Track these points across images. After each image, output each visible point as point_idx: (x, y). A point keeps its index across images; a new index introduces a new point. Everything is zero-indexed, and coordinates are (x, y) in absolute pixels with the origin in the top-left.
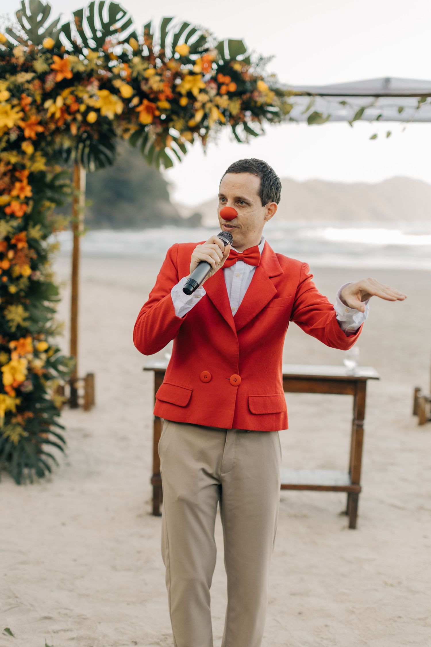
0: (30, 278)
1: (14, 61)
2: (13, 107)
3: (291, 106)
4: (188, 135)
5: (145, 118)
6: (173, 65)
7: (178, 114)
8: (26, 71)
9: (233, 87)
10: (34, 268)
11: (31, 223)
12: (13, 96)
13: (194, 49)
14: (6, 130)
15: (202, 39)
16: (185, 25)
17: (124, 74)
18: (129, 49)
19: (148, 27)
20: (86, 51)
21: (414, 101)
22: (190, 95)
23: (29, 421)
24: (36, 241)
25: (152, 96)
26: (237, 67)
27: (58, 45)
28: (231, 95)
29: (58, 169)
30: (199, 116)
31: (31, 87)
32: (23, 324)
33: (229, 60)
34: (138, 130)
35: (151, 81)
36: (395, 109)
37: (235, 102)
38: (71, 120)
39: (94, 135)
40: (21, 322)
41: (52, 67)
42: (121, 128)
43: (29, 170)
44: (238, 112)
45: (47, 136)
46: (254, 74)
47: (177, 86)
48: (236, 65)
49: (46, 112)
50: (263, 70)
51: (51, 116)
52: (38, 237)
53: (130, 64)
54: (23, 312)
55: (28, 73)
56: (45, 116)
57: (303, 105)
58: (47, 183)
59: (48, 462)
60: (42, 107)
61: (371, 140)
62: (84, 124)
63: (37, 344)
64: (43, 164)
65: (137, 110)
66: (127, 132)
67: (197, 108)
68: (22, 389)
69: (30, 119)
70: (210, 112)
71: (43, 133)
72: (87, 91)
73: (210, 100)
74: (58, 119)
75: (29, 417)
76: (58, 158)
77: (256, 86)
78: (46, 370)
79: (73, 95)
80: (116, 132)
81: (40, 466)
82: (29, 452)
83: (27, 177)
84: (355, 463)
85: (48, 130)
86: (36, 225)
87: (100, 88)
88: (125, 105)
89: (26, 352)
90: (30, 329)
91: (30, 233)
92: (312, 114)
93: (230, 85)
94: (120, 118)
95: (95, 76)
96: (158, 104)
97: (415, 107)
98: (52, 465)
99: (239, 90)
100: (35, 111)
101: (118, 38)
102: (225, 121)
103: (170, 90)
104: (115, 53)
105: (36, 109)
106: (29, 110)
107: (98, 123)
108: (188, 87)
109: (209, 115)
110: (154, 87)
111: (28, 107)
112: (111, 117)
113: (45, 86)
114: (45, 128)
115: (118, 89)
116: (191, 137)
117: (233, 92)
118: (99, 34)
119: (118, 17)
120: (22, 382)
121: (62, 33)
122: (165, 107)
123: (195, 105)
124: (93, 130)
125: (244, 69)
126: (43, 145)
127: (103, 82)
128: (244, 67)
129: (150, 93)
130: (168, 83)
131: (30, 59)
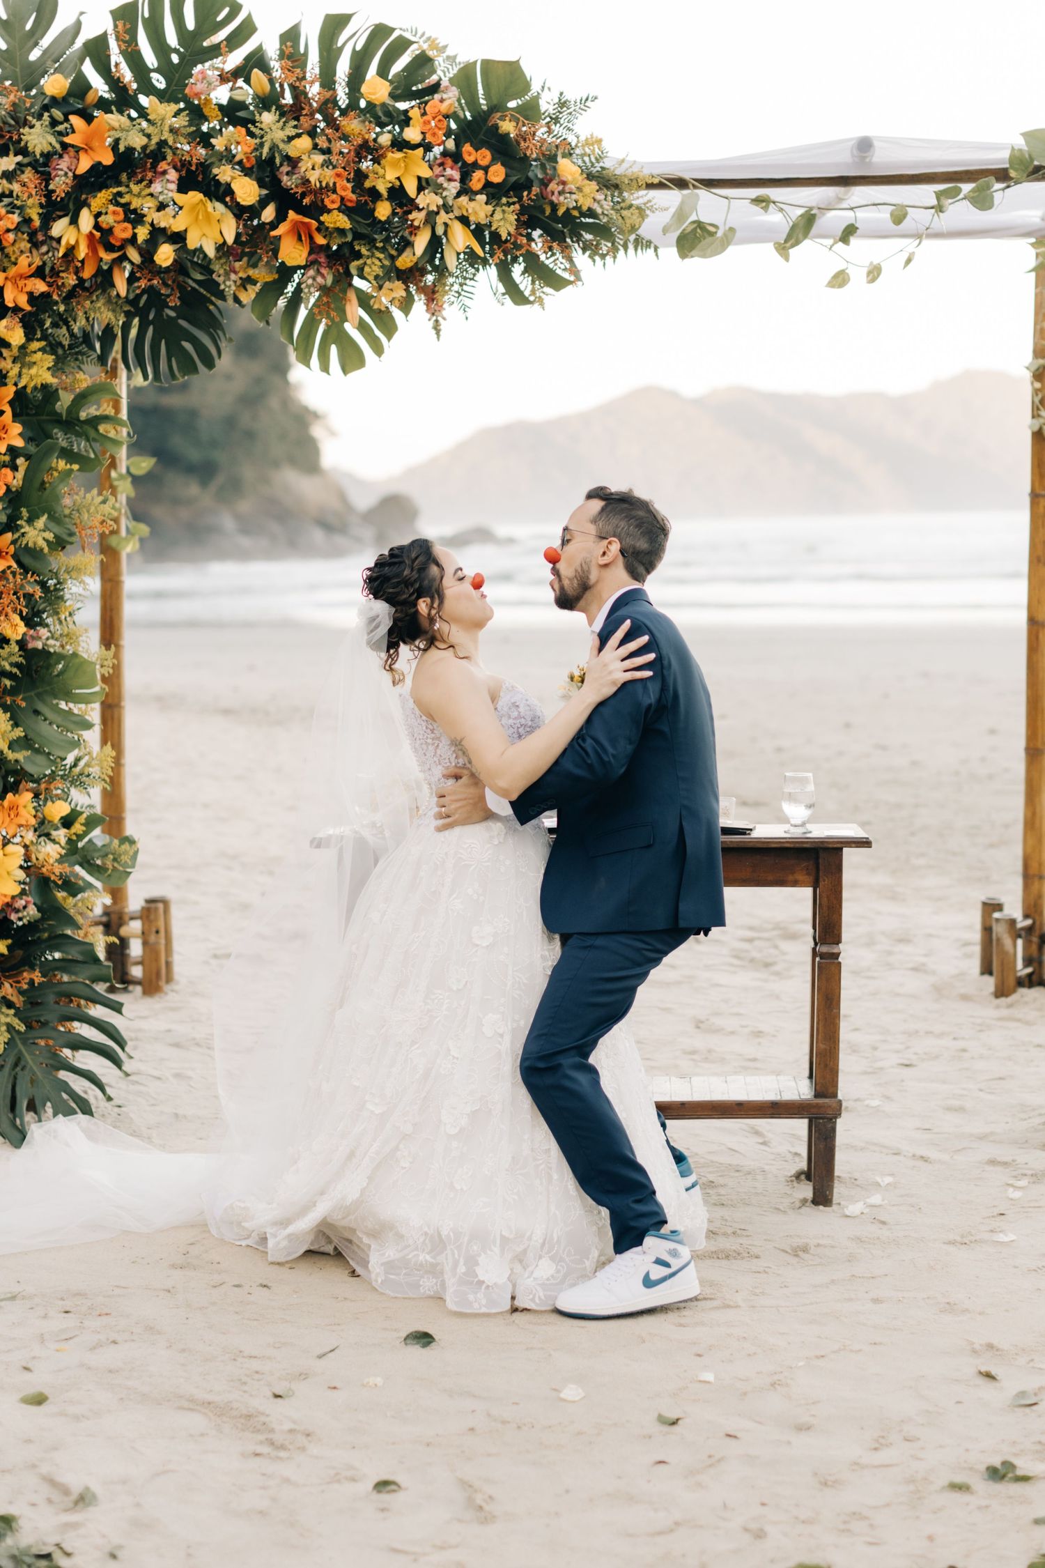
0: (22, 644)
3: (641, 212)
4: (398, 289)
5: (292, 253)
6: (353, 125)
7: (371, 243)
8: (4, 151)
9: (498, 174)
10: (32, 621)
11: (24, 512)
13: (403, 89)
15: (423, 62)
16: (380, 32)
17: (239, 151)
18: (246, 92)
19: (291, 37)
20: (144, 100)
21: (927, 193)
22: (397, 194)
23: (33, 997)
24: (35, 553)
25: (306, 201)
26: (507, 127)
27: (81, 87)
28: (494, 192)
29: (84, 379)
30: (421, 242)
31: (16, 187)
32: (11, 756)
33: (485, 108)
34: (274, 282)
35: (304, 166)
36: (884, 214)
37: (505, 208)
38: (114, 261)
39: (168, 296)
40: (6, 750)
41: (67, 140)
42: (233, 276)
43: (16, 384)
44: (512, 230)
45: (56, 303)
46: (549, 140)
47: (366, 177)
48: (507, 122)
49: (54, 244)
50: (569, 129)
51: (65, 255)
52: (44, 545)
53: (252, 128)
54: (10, 728)
55: (7, 155)
56: (50, 254)
57: (666, 209)
58: (60, 415)
59: (86, 1092)
60: (46, 235)
61: (833, 287)
62: (145, 271)
63: (44, 806)
64: (49, 369)
65: (273, 233)
66: (249, 287)
67: (416, 223)
68: (13, 917)
69: (15, 264)
70: (445, 233)
71: (45, 296)
72: (152, 195)
73: (444, 205)
74: (83, 262)
75: (32, 982)
76: (83, 354)
77: (555, 168)
78: (68, 870)
79: (118, 204)
80: (222, 287)
81: (65, 1101)
82: (35, 1068)
83: (11, 403)
84: (822, 1046)
85: (59, 288)
86: (38, 518)
87: (183, 188)
88: (242, 223)
89: (20, 826)
90: (30, 768)
91: (23, 535)
92: (689, 230)
93: (492, 169)
94: (232, 254)
95: (169, 158)
96: (322, 218)
97: (932, 208)
98: (96, 1098)
99: (514, 179)
100: (29, 245)
101: (221, 66)
102: (482, 254)
103: (349, 185)
104: (214, 101)
105: (29, 241)
106: (13, 244)
107: (179, 267)
108: (391, 175)
109: (444, 241)
110: (312, 180)
111: (11, 236)
112: (211, 252)
113: (51, 187)
114: (49, 285)
115: (228, 185)
116: (404, 294)
117: (498, 184)
118: (175, 58)
119: (219, 18)
120: (13, 897)
121: (88, 61)
122: (338, 225)
123: (411, 217)
124: (165, 284)
125: (524, 129)
126: (48, 324)
127: (189, 171)
128: (524, 126)
129: (304, 195)
130: (344, 168)
131: (12, 122)
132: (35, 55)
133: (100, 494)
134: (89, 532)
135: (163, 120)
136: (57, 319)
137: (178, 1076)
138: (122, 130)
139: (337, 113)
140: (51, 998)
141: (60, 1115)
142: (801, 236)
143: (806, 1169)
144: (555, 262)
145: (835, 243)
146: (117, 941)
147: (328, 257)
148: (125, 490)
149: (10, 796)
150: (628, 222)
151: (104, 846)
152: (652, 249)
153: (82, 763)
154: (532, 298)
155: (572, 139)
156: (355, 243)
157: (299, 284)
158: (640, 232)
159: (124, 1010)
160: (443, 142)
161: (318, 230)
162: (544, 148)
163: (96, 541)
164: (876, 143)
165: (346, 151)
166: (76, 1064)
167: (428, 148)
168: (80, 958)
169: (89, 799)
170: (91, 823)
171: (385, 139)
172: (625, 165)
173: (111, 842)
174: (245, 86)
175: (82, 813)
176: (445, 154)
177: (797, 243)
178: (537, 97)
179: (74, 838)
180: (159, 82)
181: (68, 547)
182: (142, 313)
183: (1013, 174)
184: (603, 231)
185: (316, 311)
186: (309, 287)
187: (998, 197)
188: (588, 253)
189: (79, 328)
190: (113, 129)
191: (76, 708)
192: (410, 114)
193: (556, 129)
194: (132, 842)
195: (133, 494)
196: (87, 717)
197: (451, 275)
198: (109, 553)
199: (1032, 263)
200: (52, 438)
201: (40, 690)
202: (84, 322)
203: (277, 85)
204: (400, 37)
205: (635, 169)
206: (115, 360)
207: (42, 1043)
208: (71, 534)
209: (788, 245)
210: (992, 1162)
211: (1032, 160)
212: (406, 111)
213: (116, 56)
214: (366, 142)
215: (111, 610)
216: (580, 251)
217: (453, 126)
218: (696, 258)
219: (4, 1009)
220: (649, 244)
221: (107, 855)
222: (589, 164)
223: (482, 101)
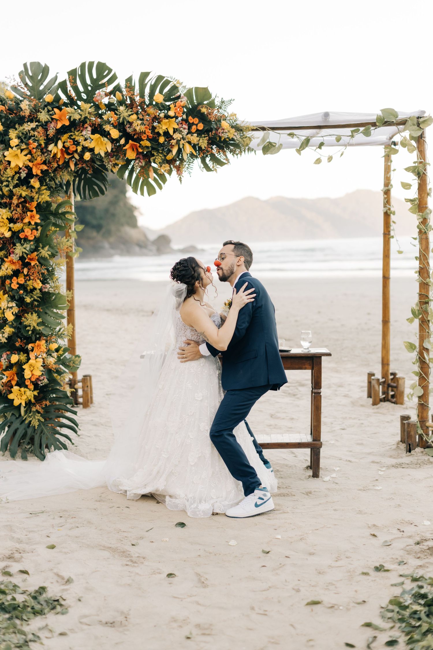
0: (41, 290)
1: (22, 113)
2: (22, 150)
3: (250, 139)
4: (167, 167)
5: (131, 155)
6: (151, 110)
7: (158, 151)
8: (31, 121)
9: (201, 127)
10: (44, 282)
11: (41, 245)
12: (22, 142)
13: (168, 98)
14: (17, 169)
15: (175, 88)
16: (160, 78)
17: (112, 120)
18: (114, 100)
19: (129, 80)
20: (79, 103)
21: (348, 131)
22: (166, 134)
23: (47, 410)
24: (45, 259)
25: (135, 137)
26: (204, 110)
27: (58, 99)
28: (199, 133)
29: (60, 199)
30: (175, 151)
31: (36, 133)
32: (38, 328)
33: (196, 104)
34: (125, 165)
35: (134, 125)
36: (334, 138)
37: (203, 138)
38: (70, 158)
39: (88, 170)
40: (36, 326)
41: (53, 117)
42: (110, 163)
43: (37, 201)
44: (206, 146)
45: (50, 173)
46: (218, 115)
47: (156, 128)
48: (204, 109)
49: (49, 153)
50: (225, 111)
51: (53, 157)
52: (48, 256)
53: (117, 112)
54: (37, 319)
55: (33, 122)
56: (48, 156)
57: (259, 138)
58: (52, 211)
59: (65, 442)
60: (46, 150)
61: (316, 164)
62: (81, 162)
63: (49, 344)
64: (48, 196)
65: (124, 148)
66: (116, 166)
67: (173, 144)
68: (39, 383)
69: (36, 160)
70: (183, 147)
71: (47, 171)
72: (82, 135)
73: (183, 138)
74: (59, 159)
75: (46, 405)
76: (59, 190)
77: (220, 124)
78: (58, 367)
79: (71, 139)
80: (107, 167)
81: (58, 445)
82: (48, 434)
83: (35, 207)
84: (315, 424)
85: (51, 168)
86: (45, 247)
87: (93, 133)
88: (113, 145)
89: (41, 352)
90: (44, 332)
91: (40, 253)
92: (267, 145)
93: (199, 125)
94: (110, 155)
95: (88, 123)
96: (141, 143)
97: (350, 136)
98: (68, 443)
99: (206, 128)
100: (41, 153)
101: (105, 90)
102: (195, 154)
103: (150, 131)
104: (103, 103)
105: (41, 152)
106: (35, 153)
107: (92, 160)
108: (164, 128)
109: (183, 150)
110: (137, 129)
111: (35, 150)
112: (103, 155)
113: (48, 133)
114: (48, 167)
115: (109, 132)
116: (169, 168)
117: (201, 130)
118: (90, 88)
119: (105, 74)
120: (39, 376)
121: (60, 89)
122: (146, 145)
123: (171, 142)
124: (87, 166)
125: (210, 111)
126: (48, 180)
127: (95, 127)
128: (210, 109)
129: (134, 135)
130: (148, 125)
131: (34, 111)
132: (41, 88)
133: (66, 238)
134: (63, 251)
135: (86, 110)
136: (51, 178)
137: (95, 435)
138: (72, 113)
139: (145, 106)
140: (53, 410)
141: (57, 450)
142: (305, 146)
143: (310, 465)
144: (220, 156)
145: (317, 148)
146: (75, 390)
147: (143, 156)
148: (74, 236)
149: (37, 342)
150: (246, 142)
151: (70, 358)
152: (254, 151)
153: (62, 330)
154: (213, 169)
155: (226, 114)
156: (152, 151)
157: (133, 165)
158: (250, 146)
159: (78, 414)
160: (182, 116)
161: (140, 147)
162: (216, 117)
163: (65, 254)
164: (330, 114)
165: (149, 119)
166: (61, 432)
167: (177, 118)
168: (62, 396)
169: (63, 342)
170: (65, 351)
171: (162, 115)
172: (244, 123)
173: (72, 357)
174: (114, 97)
175: (62, 347)
176: (182, 120)
177: (304, 149)
178: (214, 100)
179: (59, 356)
180: (84, 96)
181: (56, 256)
182: (80, 176)
183: (377, 124)
184: (237, 146)
185: (139, 174)
186: (136, 166)
187: (372, 132)
188: (232, 153)
189: (58, 182)
190: (69, 113)
191: (59, 312)
192: (171, 106)
193: (220, 110)
194: (79, 356)
195: (77, 238)
196: (63, 315)
197: (185, 161)
198: (69, 258)
199: (383, 154)
200: (50, 219)
201: (47, 305)
202: (60, 179)
203: (125, 97)
204: (167, 80)
205: (248, 124)
206: (70, 192)
207: (50, 425)
208: (57, 252)
209: (301, 149)
210: (373, 462)
211: (384, 119)
212: (169, 106)
213: (69, 88)
214: (155, 116)
215: (70, 277)
216: (229, 153)
217: (185, 110)
218: (269, 155)
219: (37, 414)
220: (253, 150)
221: (71, 361)
222: (232, 123)
223: (195, 102)
